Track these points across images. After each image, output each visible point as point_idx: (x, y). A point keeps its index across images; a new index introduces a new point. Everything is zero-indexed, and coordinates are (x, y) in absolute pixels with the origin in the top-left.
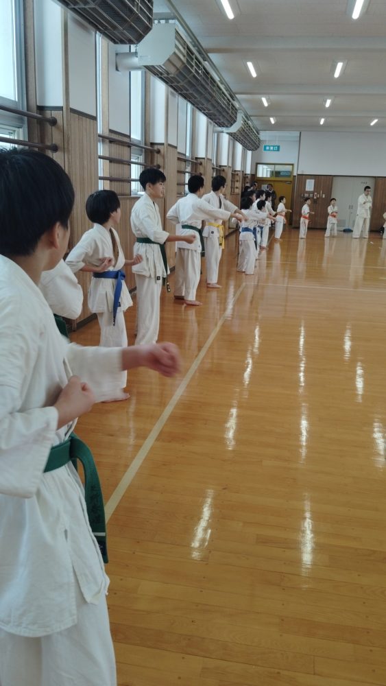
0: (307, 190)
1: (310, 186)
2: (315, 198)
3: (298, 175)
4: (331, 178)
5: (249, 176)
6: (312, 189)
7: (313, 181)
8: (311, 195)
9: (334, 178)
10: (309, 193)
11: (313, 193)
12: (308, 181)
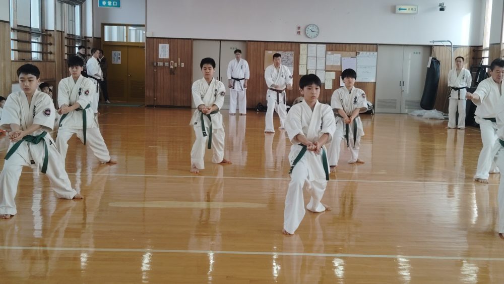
0: (160, 57)
1: (164, 52)
2: (172, 67)
3: (147, 38)
4: (189, 43)
5: (91, 40)
6: (167, 57)
7: (167, 45)
8: (167, 64)
9: (195, 42)
10: (164, 60)
11: (168, 61)
12: (160, 46)
